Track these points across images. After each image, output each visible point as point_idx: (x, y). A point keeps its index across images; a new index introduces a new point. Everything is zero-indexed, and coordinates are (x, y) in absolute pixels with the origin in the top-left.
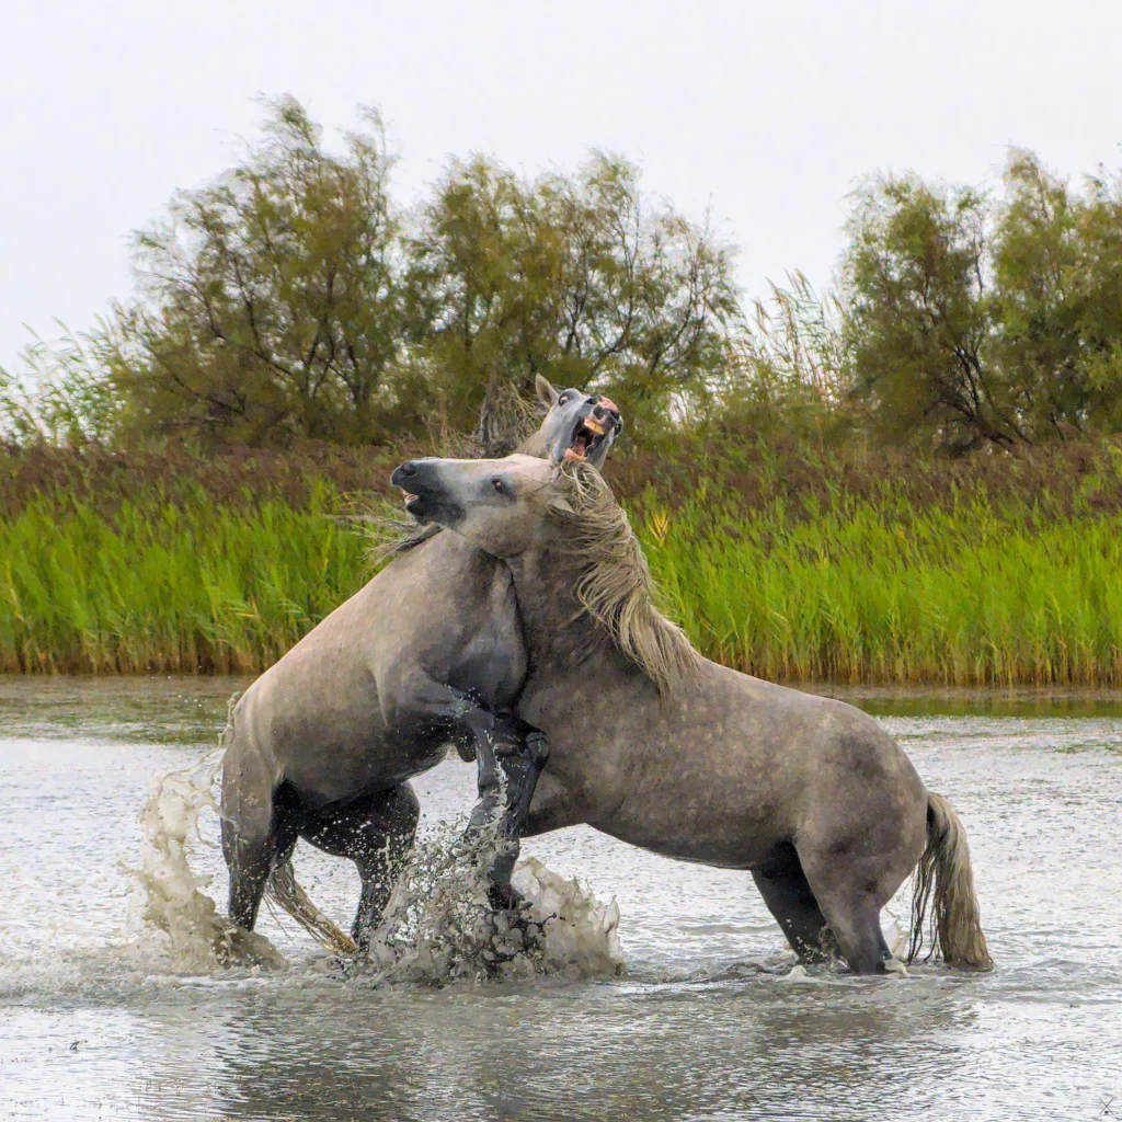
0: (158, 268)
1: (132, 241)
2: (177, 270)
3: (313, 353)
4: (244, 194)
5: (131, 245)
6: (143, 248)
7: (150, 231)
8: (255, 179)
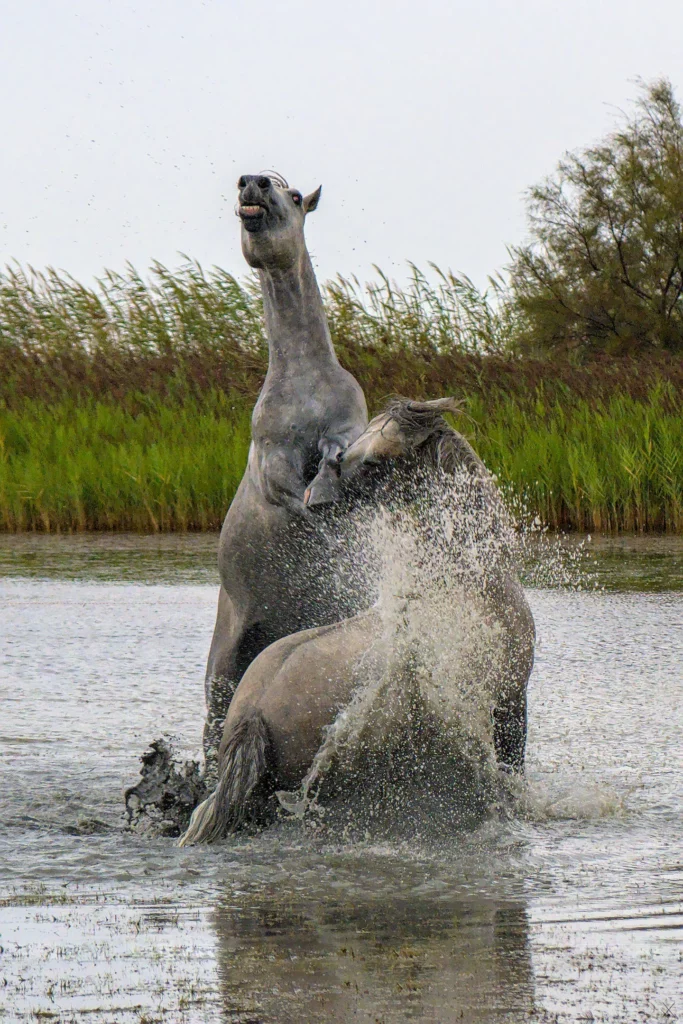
0: (548, 215)
1: (528, 195)
2: (563, 216)
3: (669, 282)
4: (621, 155)
5: (528, 200)
6: (536, 202)
7: (542, 185)
8: (630, 145)
